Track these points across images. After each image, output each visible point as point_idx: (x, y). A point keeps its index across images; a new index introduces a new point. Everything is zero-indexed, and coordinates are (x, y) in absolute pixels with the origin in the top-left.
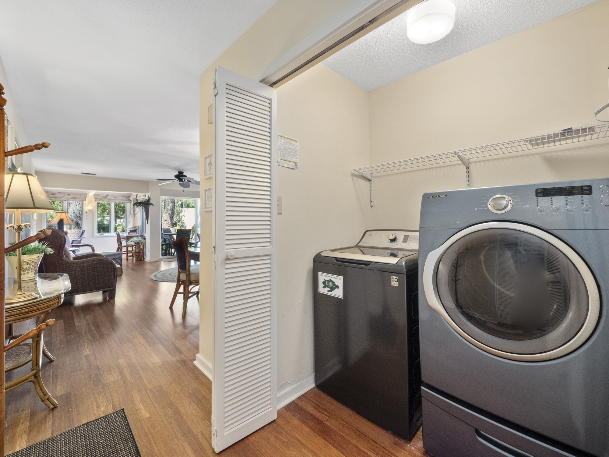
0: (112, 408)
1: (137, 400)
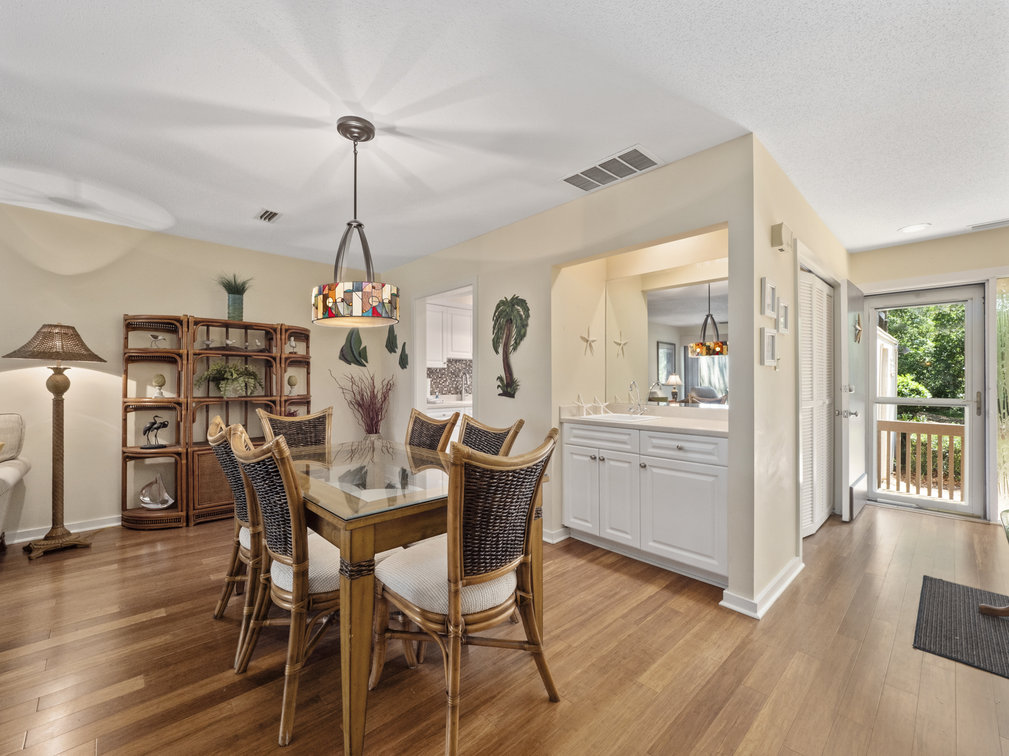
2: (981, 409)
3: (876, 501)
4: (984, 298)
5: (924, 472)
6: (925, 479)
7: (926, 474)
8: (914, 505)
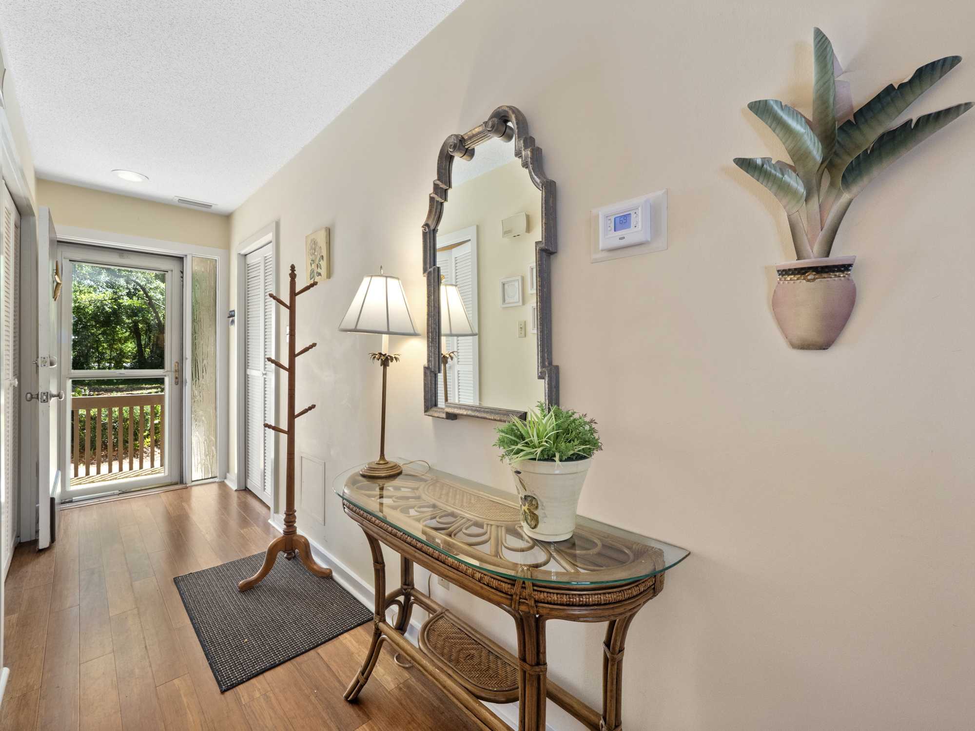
0: (241, 696)
1: (192, 716)
2: (179, 381)
3: (71, 502)
4: (182, 272)
5: (93, 447)
6: (94, 454)
7: (95, 449)
8: (117, 492)
